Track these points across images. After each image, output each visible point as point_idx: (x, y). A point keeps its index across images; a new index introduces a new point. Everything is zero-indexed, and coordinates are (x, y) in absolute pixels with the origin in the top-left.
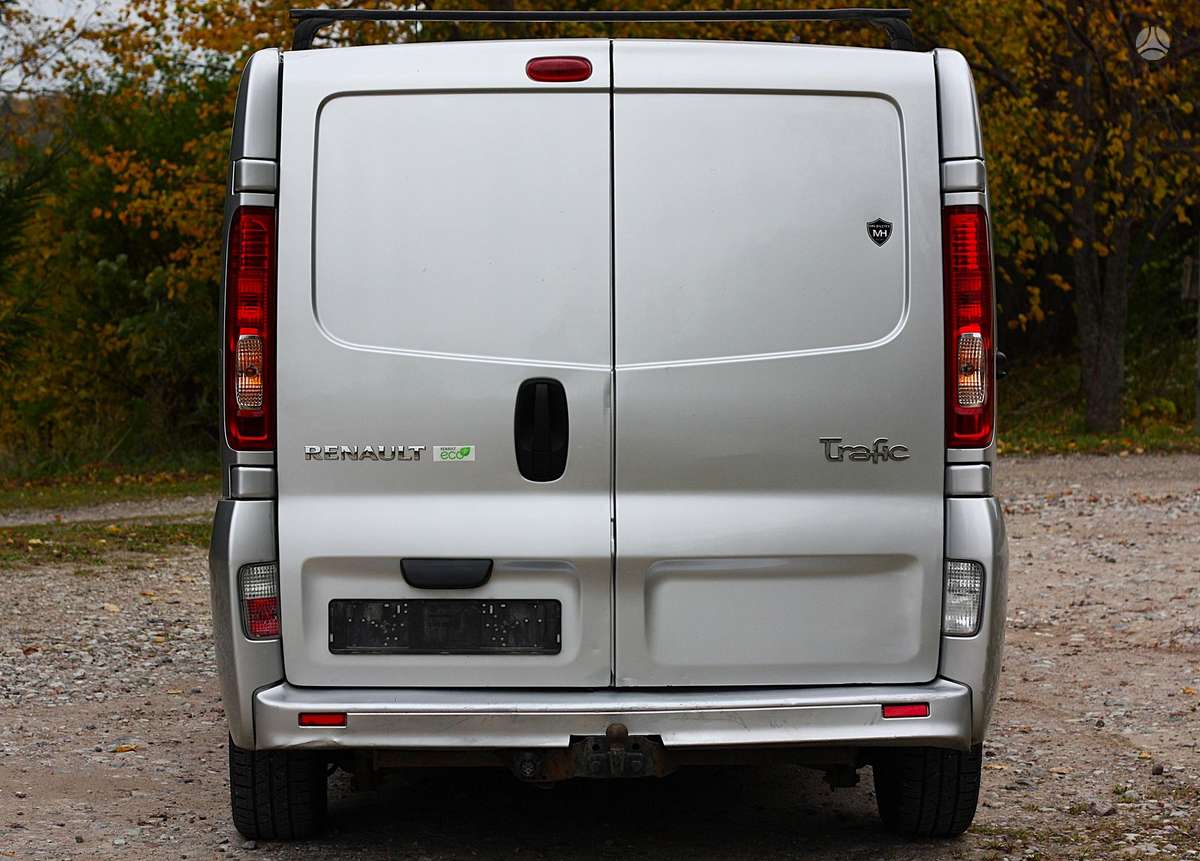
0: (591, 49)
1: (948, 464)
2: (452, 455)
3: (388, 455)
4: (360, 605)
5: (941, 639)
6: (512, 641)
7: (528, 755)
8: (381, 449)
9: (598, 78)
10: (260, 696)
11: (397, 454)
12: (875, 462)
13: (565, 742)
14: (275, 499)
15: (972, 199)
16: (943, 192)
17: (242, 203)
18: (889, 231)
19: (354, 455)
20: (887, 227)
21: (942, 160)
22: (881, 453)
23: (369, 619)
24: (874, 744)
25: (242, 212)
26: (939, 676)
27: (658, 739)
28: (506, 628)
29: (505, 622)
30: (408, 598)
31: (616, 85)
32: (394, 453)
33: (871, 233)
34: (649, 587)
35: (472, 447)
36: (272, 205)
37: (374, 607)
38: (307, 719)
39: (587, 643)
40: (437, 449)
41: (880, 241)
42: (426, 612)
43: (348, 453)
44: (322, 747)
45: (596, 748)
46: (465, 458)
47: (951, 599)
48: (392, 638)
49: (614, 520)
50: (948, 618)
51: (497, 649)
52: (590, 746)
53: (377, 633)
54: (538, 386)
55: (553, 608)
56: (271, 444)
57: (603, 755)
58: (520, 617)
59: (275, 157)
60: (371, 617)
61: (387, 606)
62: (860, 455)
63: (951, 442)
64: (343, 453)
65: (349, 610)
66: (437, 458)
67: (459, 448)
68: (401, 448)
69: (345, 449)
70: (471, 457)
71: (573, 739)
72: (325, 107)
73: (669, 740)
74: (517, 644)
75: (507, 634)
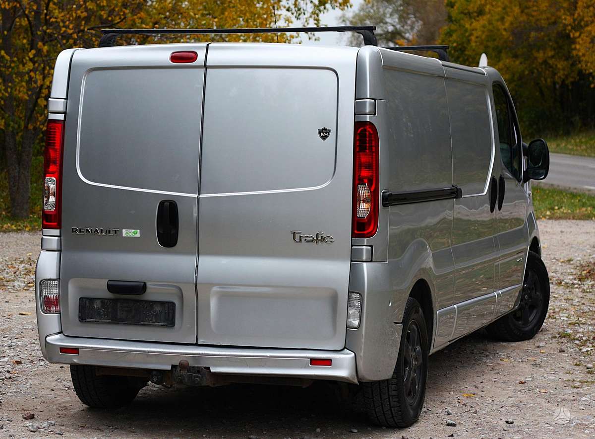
0: (198, 47)
1: (352, 245)
2: (130, 234)
3: (104, 232)
4: (92, 300)
5: (346, 330)
6: (154, 320)
7: (154, 373)
8: (102, 229)
10: (48, 339)
11: (107, 232)
12: (317, 244)
13: (169, 368)
14: (60, 251)
16: (355, 115)
17: (51, 118)
19: (91, 233)
20: (328, 132)
21: (356, 99)
22: (320, 239)
26: (345, 348)
27: (209, 368)
28: (152, 314)
29: (153, 311)
30: (112, 298)
31: (207, 64)
33: (321, 134)
35: (139, 230)
36: (63, 119)
37: (98, 301)
38: (64, 349)
40: (124, 231)
41: (324, 138)
42: (119, 305)
45: (181, 370)
46: (136, 236)
47: (349, 311)
48: (105, 316)
49: (197, 266)
50: (350, 321)
51: (148, 323)
53: (99, 314)
54: (166, 203)
55: (172, 305)
56: (59, 226)
58: (158, 309)
59: (66, 98)
60: (96, 306)
61: (103, 301)
62: (309, 240)
63: (353, 235)
65: (87, 302)
66: (124, 235)
67: (133, 230)
68: (109, 230)
69: (88, 229)
70: (138, 235)
71: (173, 366)
73: (213, 370)
74: (156, 322)
75: (152, 317)
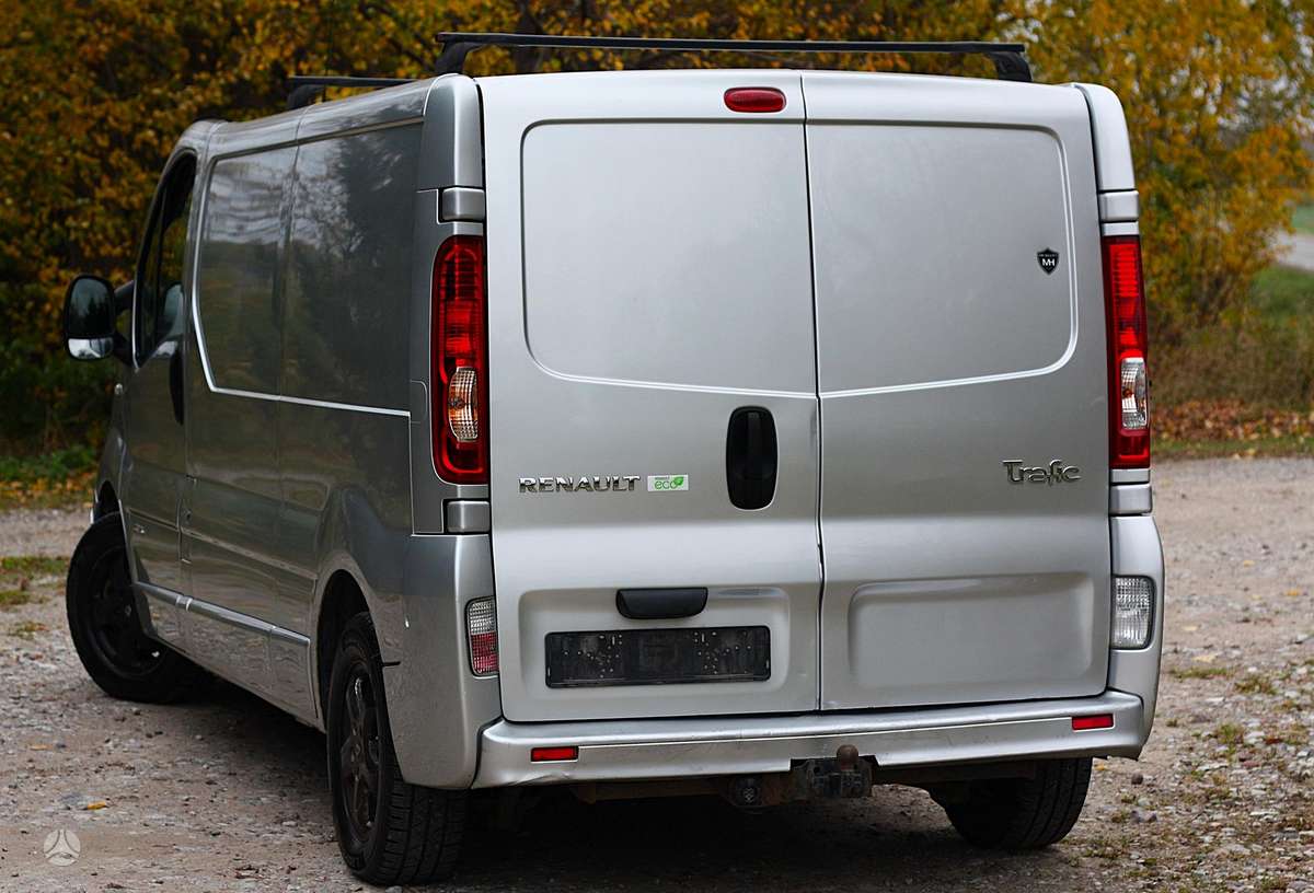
0: (783, 80)
1: (1112, 484)
2: (666, 485)
3: (603, 486)
4: (576, 637)
5: (1110, 653)
6: (723, 669)
7: (750, 781)
8: (597, 479)
9: (791, 109)
10: (487, 733)
11: (612, 483)
12: (1050, 484)
13: (786, 766)
14: (490, 533)
15: (1131, 229)
16: (1102, 222)
17: (456, 233)
18: (1056, 259)
19: (568, 487)
20: (1055, 257)
21: (1100, 192)
22: (1056, 475)
23: (585, 652)
24: (1057, 756)
25: (455, 241)
26: (1109, 688)
27: (872, 759)
28: (718, 656)
29: (716, 650)
30: (622, 628)
31: (808, 116)
32: (608, 483)
33: (1041, 262)
34: (852, 610)
35: (687, 476)
36: (481, 234)
37: (591, 639)
38: (539, 754)
39: (795, 667)
40: (651, 479)
41: (1049, 269)
42: (641, 642)
43: (563, 485)
44: (553, 782)
45: (817, 770)
46: (679, 488)
47: (1119, 614)
48: (607, 669)
49: (820, 546)
50: (1117, 634)
51: (711, 677)
52: (811, 768)
53: (594, 666)
54: (750, 414)
55: (762, 635)
56: (485, 478)
57: (826, 777)
58: (731, 643)
59: (481, 185)
60: (586, 648)
61: (603, 637)
62: (1037, 478)
63: (1115, 462)
64: (558, 485)
65: (565, 643)
66: (651, 487)
67: (672, 477)
68: (616, 478)
69: (561, 480)
70: (685, 486)
71: (794, 763)
72: (528, 135)
73: (883, 761)
74: (728, 671)
75: (719, 661)
